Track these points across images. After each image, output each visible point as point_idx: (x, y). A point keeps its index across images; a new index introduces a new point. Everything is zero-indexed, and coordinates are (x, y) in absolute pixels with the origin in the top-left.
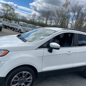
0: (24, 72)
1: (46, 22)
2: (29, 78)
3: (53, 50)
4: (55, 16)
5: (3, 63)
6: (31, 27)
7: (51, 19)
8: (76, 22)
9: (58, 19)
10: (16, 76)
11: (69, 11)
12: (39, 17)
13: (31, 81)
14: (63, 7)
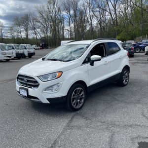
0: (78, 88)
1: (27, 35)
2: (81, 94)
3: (95, 62)
4: (39, 22)
5: (62, 84)
6: (13, 48)
7: (34, 28)
8: (75, 26)
9: (45, 26)
10: (73, 93)
11: (59, 10)
12: (10, 27)
13: (84, 96)
14: (49, 5)
